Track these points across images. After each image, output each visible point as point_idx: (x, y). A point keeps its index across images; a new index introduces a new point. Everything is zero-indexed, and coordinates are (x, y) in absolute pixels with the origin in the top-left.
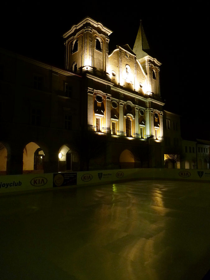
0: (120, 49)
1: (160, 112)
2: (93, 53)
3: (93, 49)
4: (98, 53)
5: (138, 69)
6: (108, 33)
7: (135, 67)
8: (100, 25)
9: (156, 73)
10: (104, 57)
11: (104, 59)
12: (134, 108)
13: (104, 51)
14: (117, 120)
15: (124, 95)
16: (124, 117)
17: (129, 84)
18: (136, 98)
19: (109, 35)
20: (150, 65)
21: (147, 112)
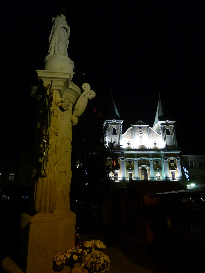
0: (134, 126)
1: (177, 158)
2: (111, 137)
3: (110, 135)
4: (115, 136)
5: (151, 133)
6: (120, 122)
7: (148, 133)
8: (114, 121)
9: (171, 130)
10: (119, 136)
11: (119, 138)
12: (148, 160)
13: (119, 133)
14: (133, 171)
15: (138, 154)
16: (138, 168)
17: (142, 146)
18: (150, 154)
19: (122, 123)
20: (162, 127)
21: (162, 160)
